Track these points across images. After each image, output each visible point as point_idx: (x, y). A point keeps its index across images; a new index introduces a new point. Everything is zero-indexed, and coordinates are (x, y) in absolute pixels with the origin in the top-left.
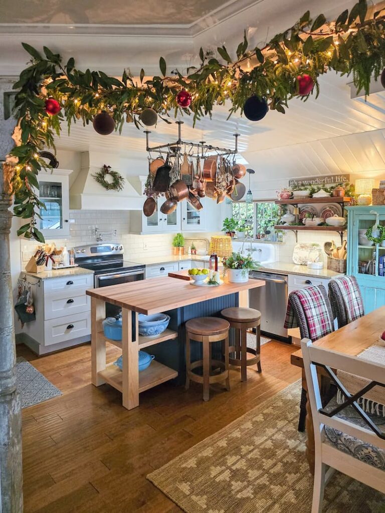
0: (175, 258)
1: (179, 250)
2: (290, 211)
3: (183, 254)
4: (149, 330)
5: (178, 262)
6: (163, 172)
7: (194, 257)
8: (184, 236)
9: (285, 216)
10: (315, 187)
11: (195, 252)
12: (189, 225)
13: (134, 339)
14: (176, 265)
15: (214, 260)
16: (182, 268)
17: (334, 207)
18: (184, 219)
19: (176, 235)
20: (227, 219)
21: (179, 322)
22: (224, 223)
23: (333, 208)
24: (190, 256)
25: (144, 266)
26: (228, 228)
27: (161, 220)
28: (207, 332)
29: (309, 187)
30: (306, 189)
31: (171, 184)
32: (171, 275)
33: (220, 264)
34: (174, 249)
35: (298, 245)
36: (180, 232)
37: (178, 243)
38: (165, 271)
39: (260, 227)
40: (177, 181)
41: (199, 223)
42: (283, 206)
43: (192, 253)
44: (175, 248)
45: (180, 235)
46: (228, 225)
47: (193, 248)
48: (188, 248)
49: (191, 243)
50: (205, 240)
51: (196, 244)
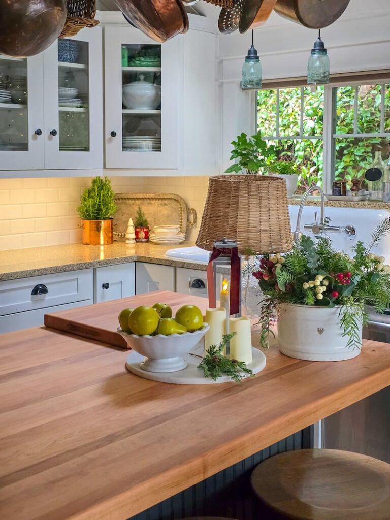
0: (87, 254)
1: (98, 229)
3: (111, 240)
5: (94, 267)
7: (145, 250)
8: (115, 188)
11: (147, 237)
12: (128, 153)
14: (86, 278)
16: (106, 286)
18: (113, 134)
19: (91, 185)
20: (244, 135)
22: (233, 148)
24: (131, 249)
26: (245, 164)
27: (39, 132)
33: (249, 282)
34: (83, 227)
36: (101, 174)
38: (47, 297)
39: (317, 171)
41: (158, 148)
43: (137, 239)
44: (87, 222)
45: (100, 185)
46: (247, 155)
48: (126, 222)
49: (137, 209)
50: (177, 200)
51: (150, 211)
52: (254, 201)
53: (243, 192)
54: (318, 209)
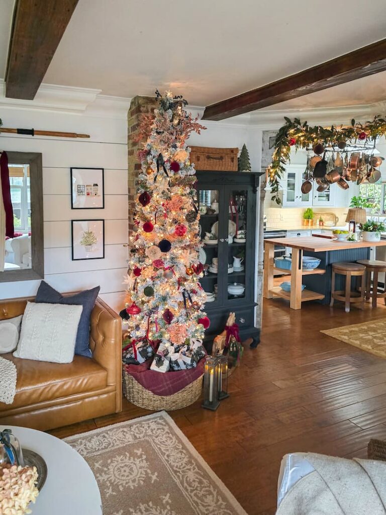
0: (305, 227)
1: (308, 222)
4: (308, 265)
5: (311, 230)
6: (320, 165)
7: (321, 227)
8: (314, 211)
11: (323, 224)
12: (319, 202)
13: (300, 268)
15: (352, 225)
18: (315, 197)
19: (307, 210)
20: (355, 197)
21: (327, 263)
22: (352, 200)
24: (317, 227)
25: (286, 231)
26: (355, 205)
27: (297, 197)
28: (350, 269)
31: (327, 173)
32: (313, 235)
34: (304, 221)
36: (310, 207)
37: (308, 216)
40: (332, 171)
41: (328, 200)
43: (320, 225)
44: (305, 220)
45: (309, 210)
46: (355, 203)
47: (321, 221)
48: (317, 220)
49: (319, 217)
50: (332, 214)
51: (323, 218)
52: (359, 213)
53: (356, 212)
54: (377, 217)
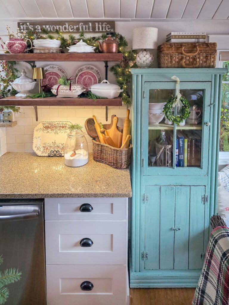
2: (25, 72)
9: (17, 81)
10: (66, 36)
17: (95, 68)
23: (92, 69)
29: (55, 35)
30: (51, 38)
35: (41, 126)
42: (10, 65)
